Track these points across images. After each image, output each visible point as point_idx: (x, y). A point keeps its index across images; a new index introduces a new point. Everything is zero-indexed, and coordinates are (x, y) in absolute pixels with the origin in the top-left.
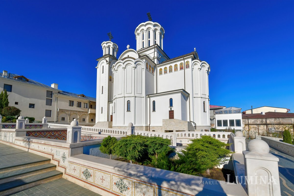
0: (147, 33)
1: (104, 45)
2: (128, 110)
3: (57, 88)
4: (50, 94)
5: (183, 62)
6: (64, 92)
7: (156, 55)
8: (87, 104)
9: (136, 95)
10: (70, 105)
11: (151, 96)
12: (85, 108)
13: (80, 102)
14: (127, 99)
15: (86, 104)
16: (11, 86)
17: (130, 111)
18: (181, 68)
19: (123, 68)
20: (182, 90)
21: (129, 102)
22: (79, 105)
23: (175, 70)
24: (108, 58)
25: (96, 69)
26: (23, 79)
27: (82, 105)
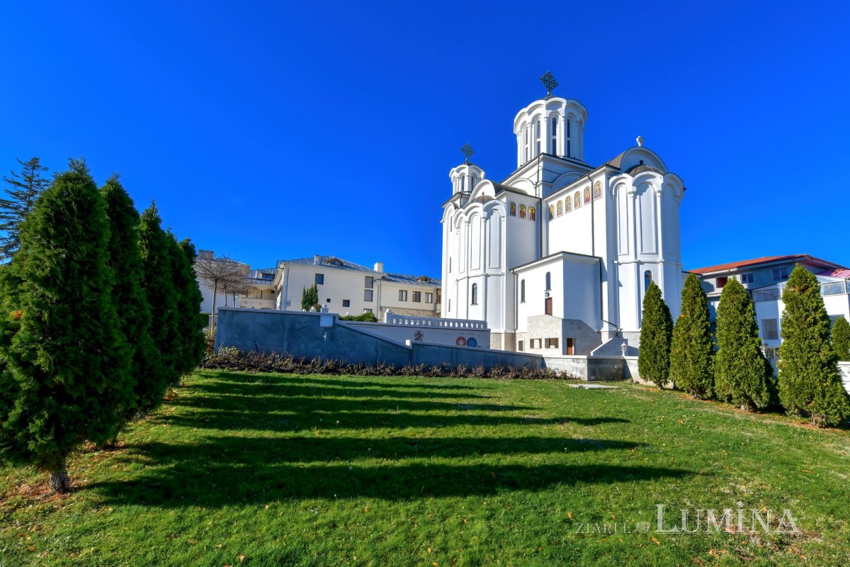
0: (533, 129)
1: (454, 174)
2: (474, 302)
3: (381, 271)
4: (370, 281)
5: (589, 184)
6: (390, 275)
7: (541, 179)
8: (432, 294)
9: (488, 272)
10: (401, 300)
11: (517, 271)
12: (428, 302)
13: (420, 293)
14: (472, 281)
15: (430, 295)
16: (323, 275)
17: (476, 304)
18: (586, 201)
19: (466, 222)
20: (561, 255)
21: (474, 287)
22: (417, 297)
23: (576, 206)
24: (459, 200)
25: (442, 225)
26: (337, 263)
27: (423, 297)
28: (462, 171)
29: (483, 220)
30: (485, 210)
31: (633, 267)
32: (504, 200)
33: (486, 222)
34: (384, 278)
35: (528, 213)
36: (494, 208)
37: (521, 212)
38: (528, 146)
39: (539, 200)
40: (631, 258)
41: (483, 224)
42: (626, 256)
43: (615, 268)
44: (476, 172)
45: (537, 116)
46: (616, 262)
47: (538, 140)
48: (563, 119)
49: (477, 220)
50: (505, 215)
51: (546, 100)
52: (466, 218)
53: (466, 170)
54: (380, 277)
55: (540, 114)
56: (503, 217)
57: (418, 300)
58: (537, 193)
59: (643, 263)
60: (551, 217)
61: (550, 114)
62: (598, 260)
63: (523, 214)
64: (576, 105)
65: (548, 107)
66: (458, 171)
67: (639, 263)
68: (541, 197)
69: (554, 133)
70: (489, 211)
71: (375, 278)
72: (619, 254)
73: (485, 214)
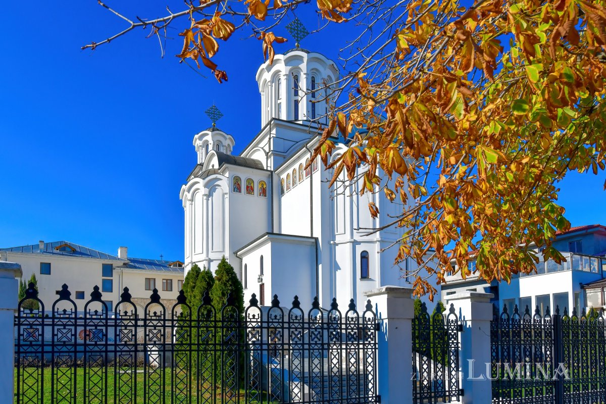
28: (205, 138)
29: (205, 197)
30: (206, 186)
31: (348, 247)
32: (227, 175)
33: (208, 200)
34: (126, 265)
35: (257, 188)
36: (217, 183)
37: (247, 187)
38: (269, 109)
39: (269, 173)
40: (347, 237)
41: (205, 201)
42: (343, 236)
43: (332, 248)
44: (221, 139)
45: (277, 73)
46: (332, 242)
47: (279, 101)
48: (305, 76)
49: (199, 197)
50: (227, 191)
51: (284, 54)
52: (189, 196)
53: (209, 137)
54: (121, 264)
55: (280, 71)
56: (226, 194)
57: (169, 288)
58: (269, 165)
59: (359, 243)
60: (282, 192)
61: (290, 71)
62: (313, 240)
63: (250, 190)
64: (320, 59)
65: (287, 62)
66: (200, 138)
67: (355, 243)
68: (272, 170)
69: (296, 94)
70: (211, 188)
71: (114, 266)
72: (336, 233)
73: (206, 191)
